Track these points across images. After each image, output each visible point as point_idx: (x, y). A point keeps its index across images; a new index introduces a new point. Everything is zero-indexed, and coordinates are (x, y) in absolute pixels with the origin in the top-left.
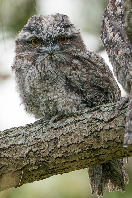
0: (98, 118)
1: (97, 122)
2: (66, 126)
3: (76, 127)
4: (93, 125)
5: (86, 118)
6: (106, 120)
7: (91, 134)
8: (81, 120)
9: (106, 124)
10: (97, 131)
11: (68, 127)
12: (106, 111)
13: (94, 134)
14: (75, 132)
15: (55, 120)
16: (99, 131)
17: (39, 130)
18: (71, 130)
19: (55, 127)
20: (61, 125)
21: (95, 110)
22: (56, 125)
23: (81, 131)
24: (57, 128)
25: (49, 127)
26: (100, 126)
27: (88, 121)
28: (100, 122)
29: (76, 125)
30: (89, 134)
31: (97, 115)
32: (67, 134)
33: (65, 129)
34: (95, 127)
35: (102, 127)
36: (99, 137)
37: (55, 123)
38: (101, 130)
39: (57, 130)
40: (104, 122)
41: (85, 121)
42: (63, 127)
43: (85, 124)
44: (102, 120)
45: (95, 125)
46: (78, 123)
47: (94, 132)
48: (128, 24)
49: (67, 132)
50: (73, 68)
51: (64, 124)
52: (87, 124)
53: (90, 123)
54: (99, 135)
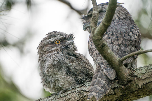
0: (83, 90)
1: (83, 92)
2: (67, 95)
3: (72, 95)
4: (81, 93)
5: (77, 90)
6: (88, 91)
7: (80, 98)
8: (75, 92)
9: (87, 93)
10: (83, 97)
11: (68, 96)
12: (88, 86)
13: (82, 99)
14: (72, 98)
15: (62, 92)
16: (84, 97)
17: (53, 98)
18: (70, 97)
19: (62, 96)
20: (65, 95)
21: (82, 86)
22: (62, 95)
23: (75, 98)
24: (63, 97)
25: (59, 97)
26: (85, 94)
27: (79, 92)
28: (84, 92)
29: (72, 94)
30: (79, 99)
31: (83, 88)
32: (68, 99)
33: (66, 97)
34: (82, 95)
35: (85, 95)
36: (84, 100)
37: (62, 94)
38: (85, 96)
39: (63, 98)
40: (87, 91)
41: (77, 92)
42: (65, 96)
43: (77, 93)
44: (86, 91)
45: (82, 94)
46: (73, 93)
47: (82, 98)
48: (93, 35)
49: (68, 98)
50: (71, 61)
51: (66, 94)
52: (78, 94)
53: (79, 93)
54: (84, 99)
